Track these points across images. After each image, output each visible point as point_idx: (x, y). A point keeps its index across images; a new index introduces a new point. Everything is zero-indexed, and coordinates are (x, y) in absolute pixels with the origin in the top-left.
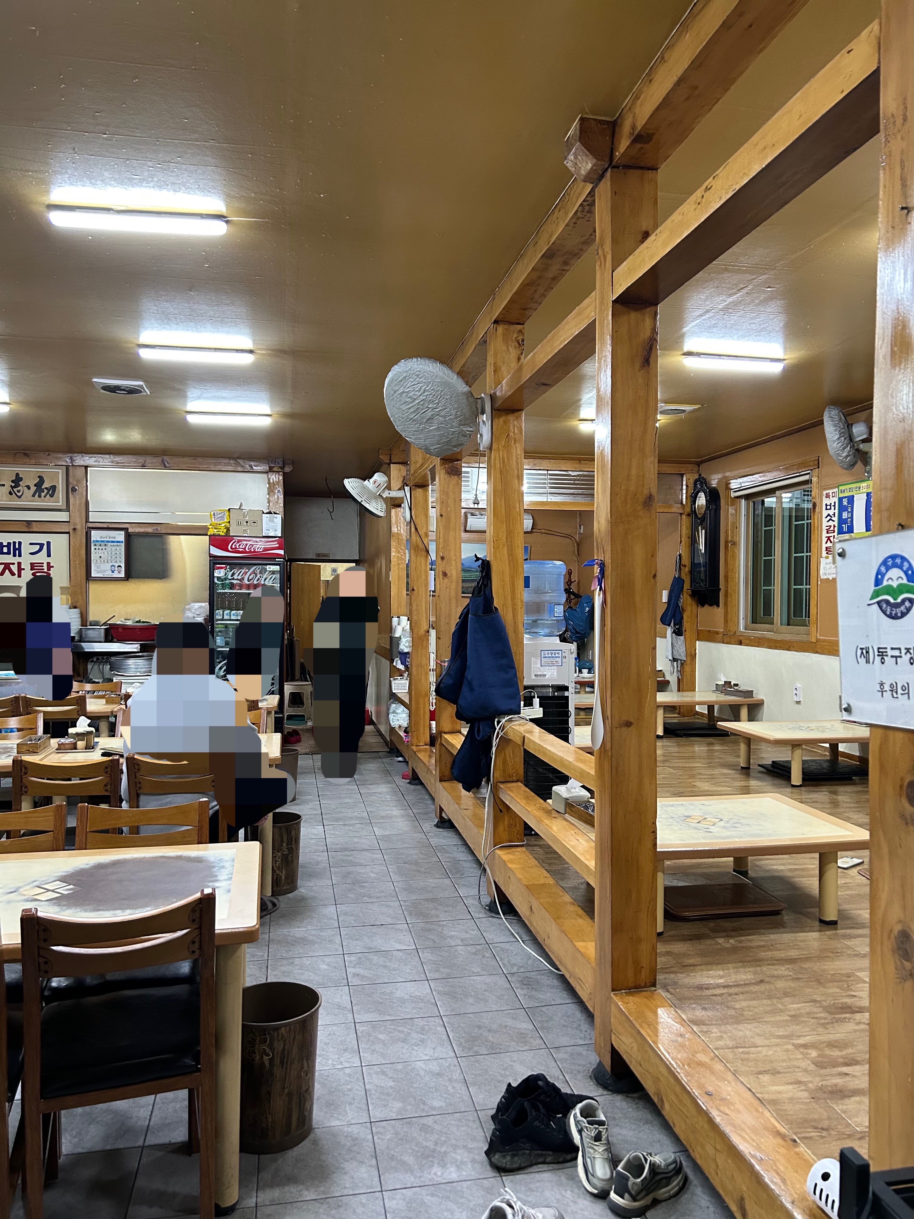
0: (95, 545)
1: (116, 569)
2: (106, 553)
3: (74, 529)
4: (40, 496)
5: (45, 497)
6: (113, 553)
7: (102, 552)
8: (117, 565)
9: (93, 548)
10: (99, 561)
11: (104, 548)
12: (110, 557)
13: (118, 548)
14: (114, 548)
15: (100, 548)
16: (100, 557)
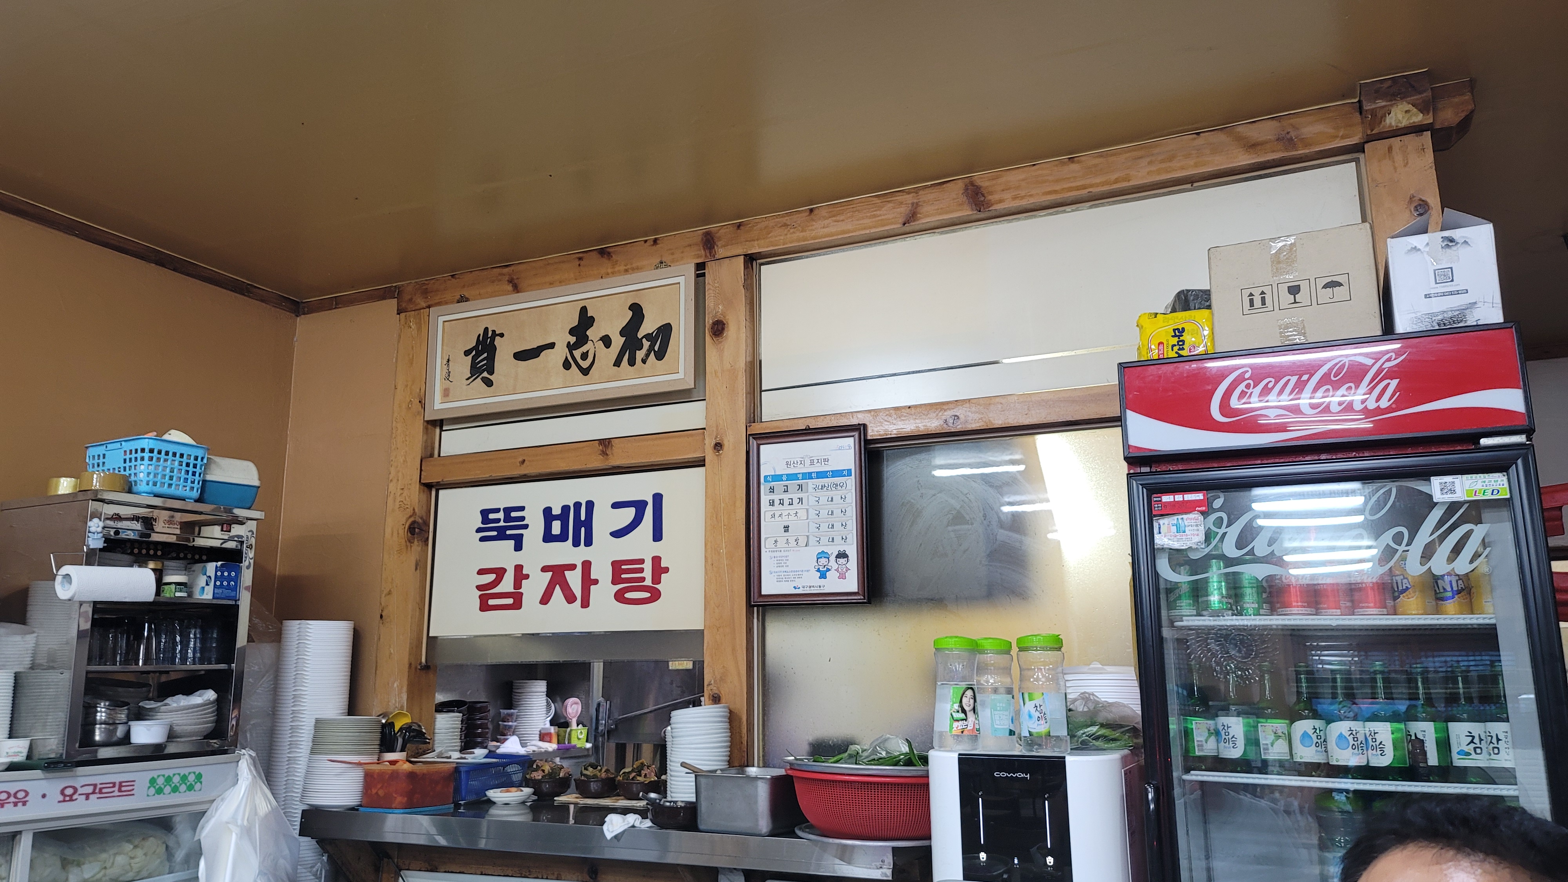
0: (772, 490)
1: (833, 563)
2: (802, 514)
3: (718, 446)
4: (632, 362)
5: (644, 361)
6: (824, 513)
7: (791, 510)
8: (833, 551)
9: (765, 499)
10: (782, 542)
11: (795, 497)
12: (813, 526)
13: (836, 494)
14: (824, 496)
15: (786, 497)
16: (786, 529)
